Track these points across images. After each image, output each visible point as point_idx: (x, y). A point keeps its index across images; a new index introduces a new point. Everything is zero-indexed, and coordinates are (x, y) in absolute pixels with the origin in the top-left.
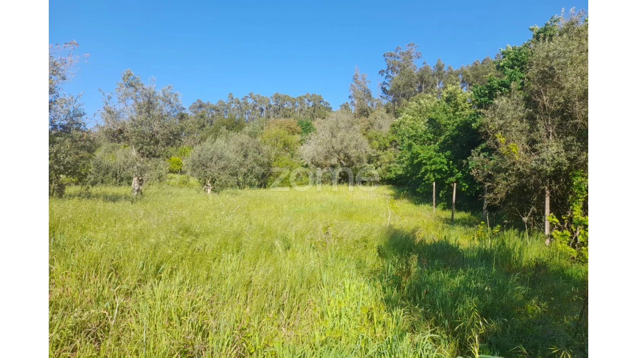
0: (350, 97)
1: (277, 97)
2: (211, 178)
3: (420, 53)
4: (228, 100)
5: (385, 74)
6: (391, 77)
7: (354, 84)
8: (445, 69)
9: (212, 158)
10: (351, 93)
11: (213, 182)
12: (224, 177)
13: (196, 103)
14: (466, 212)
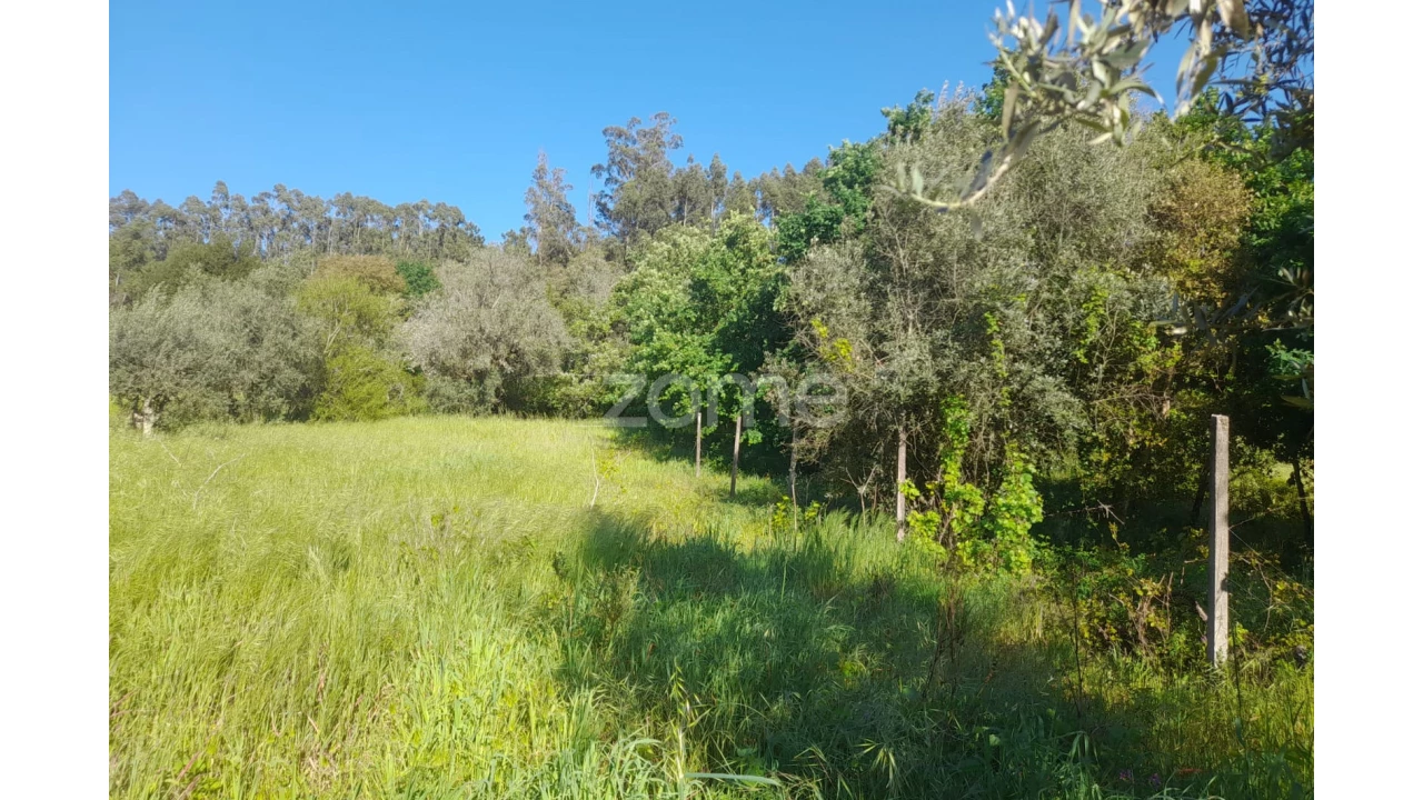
0: (527, 217)
1: (347, 203)
2: (153, 394)
3: (680, 138)
4: (214, 198)
5: (605, 175)
6: (617, 181)
7: (536, 188)
8: (729, 177)
9: (159, 343)
10: (529, 209)
11: (159, 405)
12: (190, 393)
13: (119, 199)
14: (761, 477)
